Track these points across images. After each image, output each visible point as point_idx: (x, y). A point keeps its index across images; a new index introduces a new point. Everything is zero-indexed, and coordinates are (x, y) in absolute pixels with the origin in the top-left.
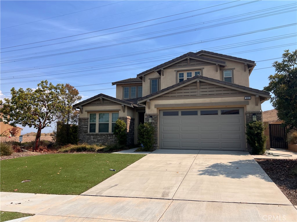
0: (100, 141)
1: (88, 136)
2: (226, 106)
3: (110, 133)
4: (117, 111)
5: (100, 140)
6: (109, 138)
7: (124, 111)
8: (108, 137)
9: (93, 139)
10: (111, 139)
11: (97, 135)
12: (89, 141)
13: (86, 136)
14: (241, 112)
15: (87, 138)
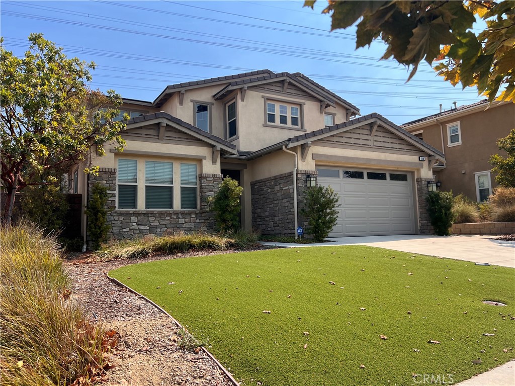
0: (159, 230)
1: (122, 218)
2: (398, 168)
3: (177, 211)
4: (199, 160)
5: (156, 227)
6: (182, 221)
7: (214, 162)
8: (179, 218)
9: (138, 224)
10: (185, 223)
11: (150, 215)
12: (124, 230)
13: (116, 218)
14: (409, 177)
15: (119, 222)
